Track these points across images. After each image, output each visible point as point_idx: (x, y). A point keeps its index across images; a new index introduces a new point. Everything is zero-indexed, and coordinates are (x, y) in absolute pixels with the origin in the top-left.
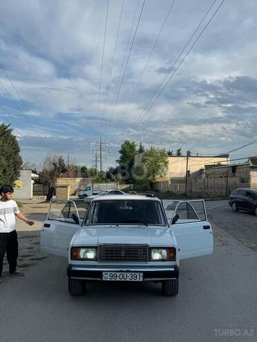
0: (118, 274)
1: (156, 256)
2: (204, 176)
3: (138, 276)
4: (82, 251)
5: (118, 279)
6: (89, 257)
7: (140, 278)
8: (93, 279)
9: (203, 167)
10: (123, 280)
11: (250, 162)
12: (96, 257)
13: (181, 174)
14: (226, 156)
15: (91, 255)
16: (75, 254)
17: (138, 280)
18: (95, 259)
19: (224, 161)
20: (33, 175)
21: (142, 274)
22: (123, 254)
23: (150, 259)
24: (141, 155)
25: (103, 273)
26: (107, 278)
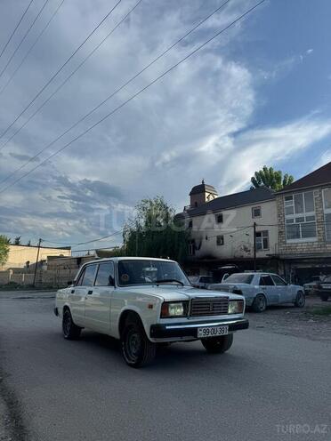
0: (210, 329)
2: (45, 267)
5: (210, 335)
9: (46, 258)
10: (214, 334)
11: (96, 254)
12: (184, 313)
13: (19, 264)
14: (69, 248)
16: (163, 311)
17: (224, 334)
19: (66, 253)
21: (227, 328)
22: (211, 307)
25: (199, 329)
26: (201, 334)
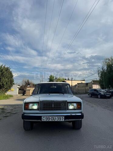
0: (50, 117)
1: (71, 107)
2: (77, 87)
4: (31, 105)
5: (50, 120)
6: (34, 108)
7: (63, 119)
8: (36, 120)
9: (77, 84)
10: (53, 120)
11: (92, 82)
12: (38, 108)
14: (84, 80)
16: (26, 107)
17: (61, 120)
18: (38, 109)
19: (83, 82)
20: (18, 86)
22: (53, 106)
23: (68, 109)
24: (56, 80)
25: (42, 117)
26: (44, 120)
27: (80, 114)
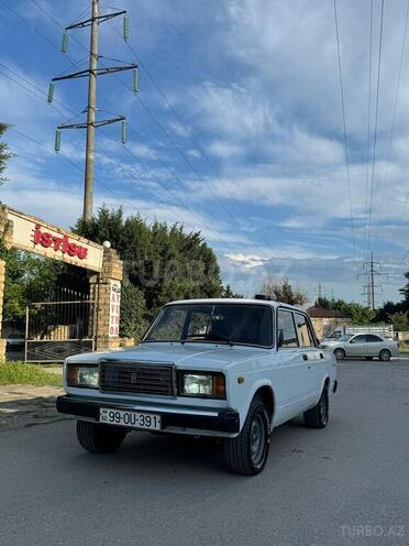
0: (122, 414)
1: (192, 387)
3: (153, 420)
5: (122, 423)
7: (155, 425)
10: (130, 424)
12: (99, 383)
15: (94, 379)
17: (152, 427)
18: (97, 387)
21: (158, 418)
22: (134, 379)
23: (181, 392)
25: (101, 410)
26: (104, 418)
27: (216, 414)
